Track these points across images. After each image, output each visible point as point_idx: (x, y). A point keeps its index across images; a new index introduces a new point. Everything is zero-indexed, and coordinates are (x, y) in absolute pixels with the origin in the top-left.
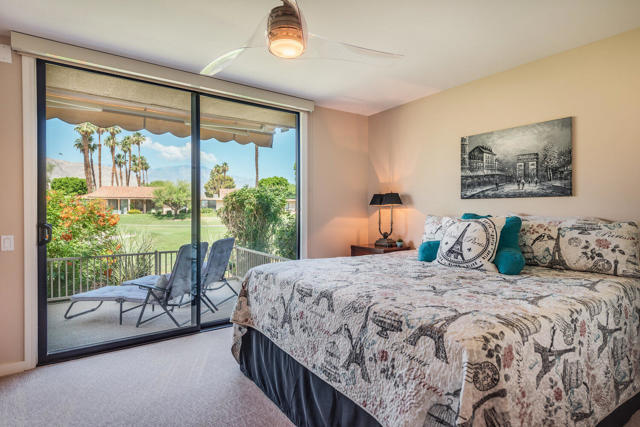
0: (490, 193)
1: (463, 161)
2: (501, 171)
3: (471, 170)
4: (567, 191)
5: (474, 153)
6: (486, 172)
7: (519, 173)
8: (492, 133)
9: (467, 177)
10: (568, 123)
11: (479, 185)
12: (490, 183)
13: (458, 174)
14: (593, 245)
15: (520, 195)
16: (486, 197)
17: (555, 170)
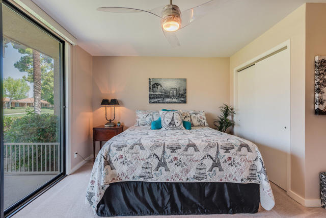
0: (161, 101)
1: (150, 88)
2: (165, 93)
3: (153, 91)
4: (185, 102)
5: (154, 85)
6: (159, 93)
7: (171, 95)
8: (161, 79)
9: (152, 95)
10: (185, 80)
11: (157, 98)
12: (161, 97)
13: (148, 93)
14: (199, 118)
15: (172, 103)
16: (159, 103)
17: (182, 95)
